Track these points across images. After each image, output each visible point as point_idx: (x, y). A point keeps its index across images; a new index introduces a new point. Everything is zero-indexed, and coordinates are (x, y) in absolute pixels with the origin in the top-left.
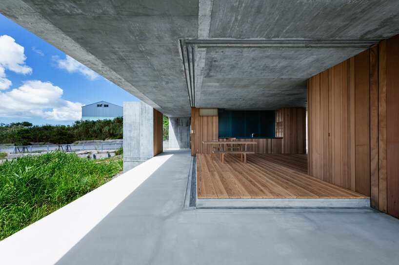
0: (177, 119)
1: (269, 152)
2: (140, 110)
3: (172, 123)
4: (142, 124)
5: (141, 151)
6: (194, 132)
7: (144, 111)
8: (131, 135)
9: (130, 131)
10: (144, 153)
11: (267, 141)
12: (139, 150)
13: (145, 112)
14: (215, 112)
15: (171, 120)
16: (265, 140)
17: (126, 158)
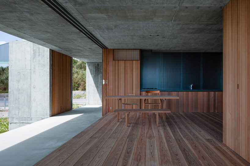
0: (98, 65)
1: (212, 111)
2: (32, 52)
3: (91, 71)
4: (34, 72)
5: (33, 109)
6: (105, 82)
7: (37, 54)
8: (20, 87)
9: (18, 81)
10: (36, 111)
11: (209, 96)
12: (30, 108)
13: (39, 55)
14: (137, 54)
15: (89, 66)
16: (206, 93)
17: (13, 118)
